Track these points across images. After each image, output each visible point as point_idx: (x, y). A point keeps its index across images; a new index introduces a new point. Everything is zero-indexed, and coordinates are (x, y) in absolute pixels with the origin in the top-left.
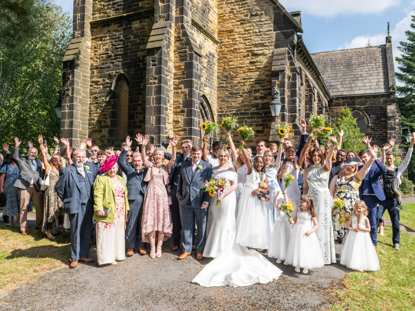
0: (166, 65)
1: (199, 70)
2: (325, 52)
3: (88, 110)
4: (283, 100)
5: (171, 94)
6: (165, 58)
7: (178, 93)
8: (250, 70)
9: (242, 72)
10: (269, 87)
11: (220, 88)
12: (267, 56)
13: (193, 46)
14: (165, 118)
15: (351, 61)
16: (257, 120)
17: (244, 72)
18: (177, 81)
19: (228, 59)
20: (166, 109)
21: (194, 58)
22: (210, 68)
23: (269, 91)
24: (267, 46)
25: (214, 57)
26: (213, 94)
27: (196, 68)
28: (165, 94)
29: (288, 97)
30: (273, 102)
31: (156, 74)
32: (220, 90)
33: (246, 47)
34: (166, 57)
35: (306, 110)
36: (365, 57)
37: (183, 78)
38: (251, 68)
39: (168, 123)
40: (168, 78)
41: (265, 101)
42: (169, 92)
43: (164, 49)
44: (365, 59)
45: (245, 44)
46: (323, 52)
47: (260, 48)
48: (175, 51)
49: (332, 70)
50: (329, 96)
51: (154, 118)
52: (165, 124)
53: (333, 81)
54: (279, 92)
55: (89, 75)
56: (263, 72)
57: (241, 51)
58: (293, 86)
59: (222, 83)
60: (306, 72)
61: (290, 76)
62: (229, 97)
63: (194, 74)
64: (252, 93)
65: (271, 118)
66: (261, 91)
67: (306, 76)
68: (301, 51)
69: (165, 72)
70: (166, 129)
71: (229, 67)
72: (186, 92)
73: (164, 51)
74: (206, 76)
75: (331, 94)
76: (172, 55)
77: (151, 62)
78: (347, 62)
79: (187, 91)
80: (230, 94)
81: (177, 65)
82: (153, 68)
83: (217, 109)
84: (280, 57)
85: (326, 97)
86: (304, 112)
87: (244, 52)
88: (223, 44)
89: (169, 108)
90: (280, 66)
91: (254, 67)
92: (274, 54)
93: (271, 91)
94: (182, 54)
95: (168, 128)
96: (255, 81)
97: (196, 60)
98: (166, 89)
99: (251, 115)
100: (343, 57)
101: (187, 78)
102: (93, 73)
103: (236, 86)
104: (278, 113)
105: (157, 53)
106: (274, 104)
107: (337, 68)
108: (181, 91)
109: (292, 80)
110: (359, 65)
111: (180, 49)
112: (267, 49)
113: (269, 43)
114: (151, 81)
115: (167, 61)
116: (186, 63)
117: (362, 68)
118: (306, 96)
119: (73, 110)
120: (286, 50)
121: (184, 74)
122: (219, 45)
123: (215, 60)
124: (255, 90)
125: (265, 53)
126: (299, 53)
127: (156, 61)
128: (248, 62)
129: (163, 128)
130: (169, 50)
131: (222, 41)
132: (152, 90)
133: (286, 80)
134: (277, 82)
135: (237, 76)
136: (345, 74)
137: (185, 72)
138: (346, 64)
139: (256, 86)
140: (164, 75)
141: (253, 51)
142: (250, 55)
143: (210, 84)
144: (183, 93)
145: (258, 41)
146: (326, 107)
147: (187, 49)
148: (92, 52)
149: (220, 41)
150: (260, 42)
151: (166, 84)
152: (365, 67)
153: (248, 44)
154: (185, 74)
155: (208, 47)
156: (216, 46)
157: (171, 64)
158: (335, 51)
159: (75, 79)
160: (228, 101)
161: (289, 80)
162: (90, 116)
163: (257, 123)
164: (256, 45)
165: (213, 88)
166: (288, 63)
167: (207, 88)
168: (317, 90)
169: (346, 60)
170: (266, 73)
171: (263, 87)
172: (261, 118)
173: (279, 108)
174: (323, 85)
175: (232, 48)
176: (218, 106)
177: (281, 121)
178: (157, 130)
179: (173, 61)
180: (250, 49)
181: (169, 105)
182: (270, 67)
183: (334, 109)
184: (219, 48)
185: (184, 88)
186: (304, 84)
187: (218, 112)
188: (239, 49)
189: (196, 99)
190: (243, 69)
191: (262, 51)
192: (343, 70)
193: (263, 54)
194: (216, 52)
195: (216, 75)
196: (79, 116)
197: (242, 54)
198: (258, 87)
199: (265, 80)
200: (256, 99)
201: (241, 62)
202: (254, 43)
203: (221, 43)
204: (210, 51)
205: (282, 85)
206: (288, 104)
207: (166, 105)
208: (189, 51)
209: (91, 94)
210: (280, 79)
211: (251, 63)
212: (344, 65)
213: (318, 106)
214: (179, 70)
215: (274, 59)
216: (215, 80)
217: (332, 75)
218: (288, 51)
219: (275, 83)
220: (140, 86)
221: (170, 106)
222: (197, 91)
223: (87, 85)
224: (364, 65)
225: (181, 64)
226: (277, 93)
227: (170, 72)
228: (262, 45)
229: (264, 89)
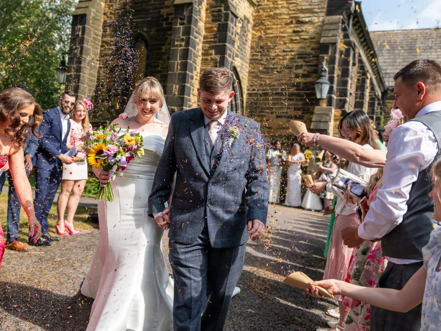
0: (196, 25)
1: (234, 34)
2: (383, 31)
3: (96, 75)
4: (331, 80)
5: (199, 60)
6: (195, 17)
7: (207, 59)
8: (292, 41)
9: (282, 43)
10: (315, 62)
11: (253, 61)
12: (316, 25)
13: (230, 5)
14: (190, 88)
15: (415, 44)
16: (296, 103)
17: (285, 43)
18: (208, 45)
19: (265, 26)
20: (192, 78)
21: (230, 19)
22: (244, 35)
23: (314, 68)
24: (316, 13)
25: (248, 22)
26: (244, 67)
27: (231, 32)
28: (192, 60)
29: (338, 76)
30: (319, 81)
31: (183, 35)
32: (252, 63)
33: (290, 12)
34: (197, 16)
35: (356, 98)
36: (434, 40)
37: (215, 42)
38: (294, 38)
39: (193, 94)
40: (197, 40)
41: (309, 80)
42: (197, 57)
43: (196, 6)
44: (434, 42)
45: (288, 8)
46: (379, 31)
47: (307, 15)
48: (207, 10)
49: (389, 54)
50: (383, 86)
51: (177, 86)
52: (189, 96)
53: (390, 67)
54: (327, 69)
55: (101, 33)
56: (308, 44)
57: (282, 17)
58: (345, 63)
59: (257, 55)
60: (360, 50)
61: (342, 51)
62: (264, 72)
63: (228, 38)
64: (292, 70)
65: (314, 102)
66: (304, 68)
67: (360, 56)
68: (358, 22)
69: (195, 33)
70: (190, 101)
71: (267, 36)
72: (217, 59)
73: (195, 8)
74: (238, 45)
75: (387, 84)
76: (203, 13)
77: (179, 21)
78: (410, 46)
79: (218, 57)
80: (265, 68)
81: (208, 26)
82: (180, 28)
83: (247, 87)
84: (332, 27)
85: (379, 87)
86: (354, 99)
87: (287, 19)
88: (262, 7)
89: (195, 77)
90: (330, 38)
91: (298, 38)
92: (325, 23)
93: (317, 68)
94: (215, 13)
95: (193, 101)
96: (298, 54)
97: (232, 22)
98: (194, 54)
99: (289, 96)
100: (404, 38)
101: (219, 42)
102: (105, 31)
103: (273, 59)
104: (325, 95)
105: (186, 10)
106: (321, 83)
107: (397, 52)
108: (211, 58)
109: (345, 56)
110: (425, 49)
111: (214, 7)
112: (316, 16)
113: (319, 9)
114: (176, 43)
115: (197, 21)
116: (219, 25)
117: (429, 54)
118: (358, 80)
119: (80, 72)
120: (340, 18)
121: (215, 37)
122: (256, 8)
123: (250, 26)
124: (297, 66)
125: (314, 21)
126: (354, 25)
127: (185, 19)
128: (290, 30)
129: (187, 99)
130: (200, 7)
131: (261, 3)
132: (177, 54)
133: (337, 56)
134: (326, 58)
135: (276, 48)
136: (406, 60)
137: (218, 36)
138: (407, 48)
139: (299, 60)
140: (193, 36)
141: (298, 17)
142: (294, 22)
143: (242, 54)
144: (214, 60)
145: (305, 5)
146: (378, 100)
147: (223, 8)
148: (106, 6)
149: (257, 4)
150: (308, 7)
151: (195, 48)
152: (433, 54)
153: (292, 9)
154: (217, 37)
155: (243, 9)
156: (252, 9)
157: (201, 25)
158: (394, 31)
159: (86, 36)
160: (262, 78)
161: (341, 55)
162: (97, 82)
163: (296, 106)
164: (302, 11)
165: (244, 60)
166: (341, 34)
167: (239, 59)
168: (370, 75)
169: (408, 43)
170: (313, 46)
171: (307, 62)
172: (301, 100)
173: (326, 88)
174: (378, 70)
175: (272, 13)
176: (248, 83)
177: (328, 105)
178: (179, 102)
179: (204, 21)
180: (295, 15)
181: (195, 73)
182: (318, 38)
183: (389, 103)
184: (255, 12)
185: (215, 54)
186: (357, 65)
187: (248, 90)
188: (281, 14)
189: (228, 68)
190: (284, 39)
191: (310, 19)
192: (404, 54)
193: (310, 22)
194: (251, 16)
195: (249, 44)
196: (87, 81)
197: (284, 20)
198: (300, 62)
199: (310, 54)
200: (297, 76)
201: (282, 30)
202: (299, 8)
203: (259, 5)
204: (246, 15)
205: (332, 61)
206: (338, 85)
207: (192, 72)
208: (225, 10)
209: (101, 56)
210: (330, 54)
211: (294, 32)
212: (405, 48)
213: (370, 96)
214: (210, 32)
215: (324, 28)
216: (248, 50)
217: (388, 61)
218: (342, 20)
219: (323, 58)
220: (161, 49)
221: (196, 75)
222: (230, 59)
223: (97, 45)
224: (431, 50)
225: (214, 26)
226: (326, 71)
227: (199, 34)
228: (311, 11)
229: (308, 66)
